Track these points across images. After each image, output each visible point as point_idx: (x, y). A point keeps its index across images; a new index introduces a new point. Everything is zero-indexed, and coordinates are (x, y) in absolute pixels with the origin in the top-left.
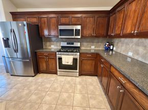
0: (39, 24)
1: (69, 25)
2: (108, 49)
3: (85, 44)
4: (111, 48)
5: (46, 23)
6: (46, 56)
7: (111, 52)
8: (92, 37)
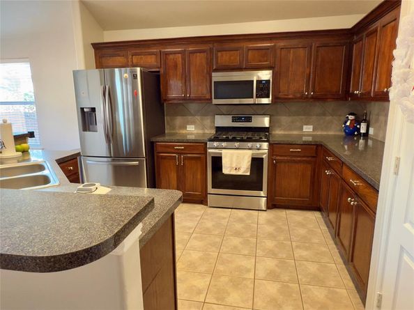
0: (162, 71)
1: (240, 69)
2: (352, 134)
3: (284, 119)
4: (363, 130)
5: (180, 66)
6: (180, 152)
7: (361, 141)
8: (304, 98)
